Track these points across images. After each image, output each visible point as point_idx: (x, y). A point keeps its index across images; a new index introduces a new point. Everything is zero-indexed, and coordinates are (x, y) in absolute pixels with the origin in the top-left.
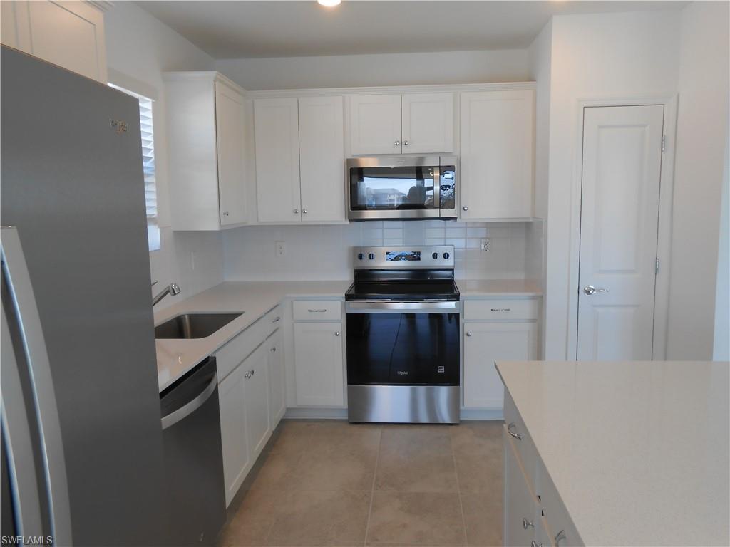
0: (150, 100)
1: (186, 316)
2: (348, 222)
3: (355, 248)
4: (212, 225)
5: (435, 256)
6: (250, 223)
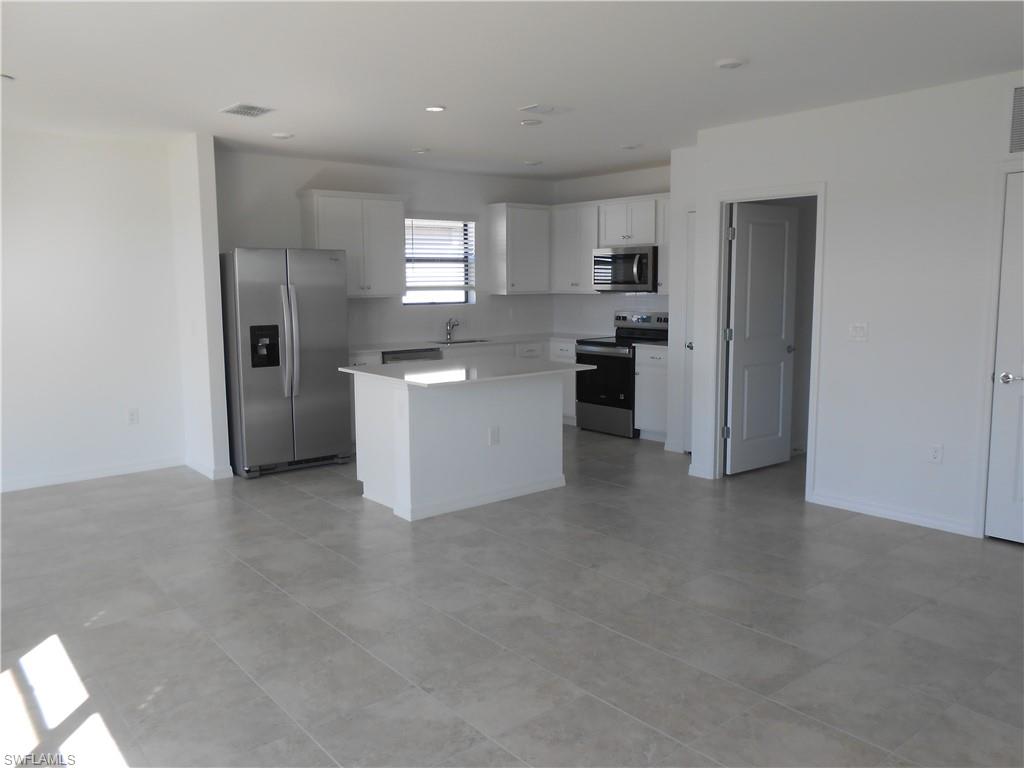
0: (475, 224)
3: (614, 313)
4: (503, 292)
5: (659, 320)
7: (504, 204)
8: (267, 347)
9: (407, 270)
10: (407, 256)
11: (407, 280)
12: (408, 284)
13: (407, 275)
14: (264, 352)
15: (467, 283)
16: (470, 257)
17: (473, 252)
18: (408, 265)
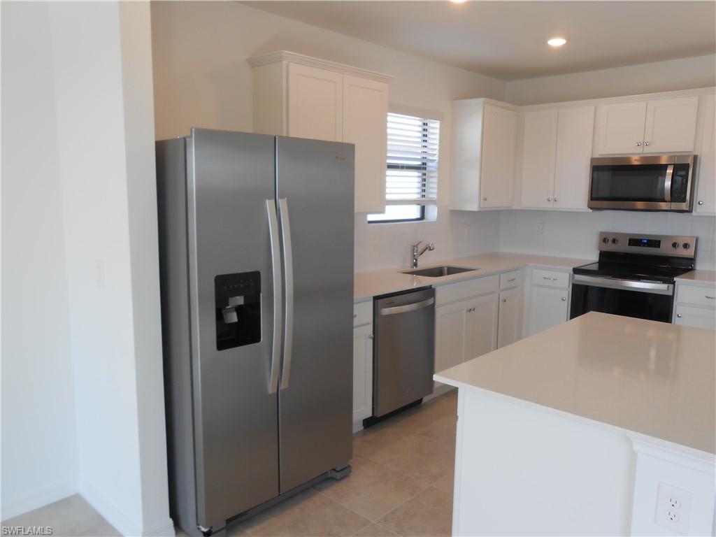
0: (439, 122)
1: (446, 268)
2: (591, 211)
3: (602, 233)
4: (474, 207)
5: (674, 245)
6: (515, 207)
7: (481, 100)
8: (239, 309)
9: (388, 179)
10: (389, 161)
11: (387, 191)
12: (388, 197)
13: (388, 185)
14: (233, 318)
15: (423, 196)
16: (429, 164)
17: (436, 158)
18: (389, 172)
